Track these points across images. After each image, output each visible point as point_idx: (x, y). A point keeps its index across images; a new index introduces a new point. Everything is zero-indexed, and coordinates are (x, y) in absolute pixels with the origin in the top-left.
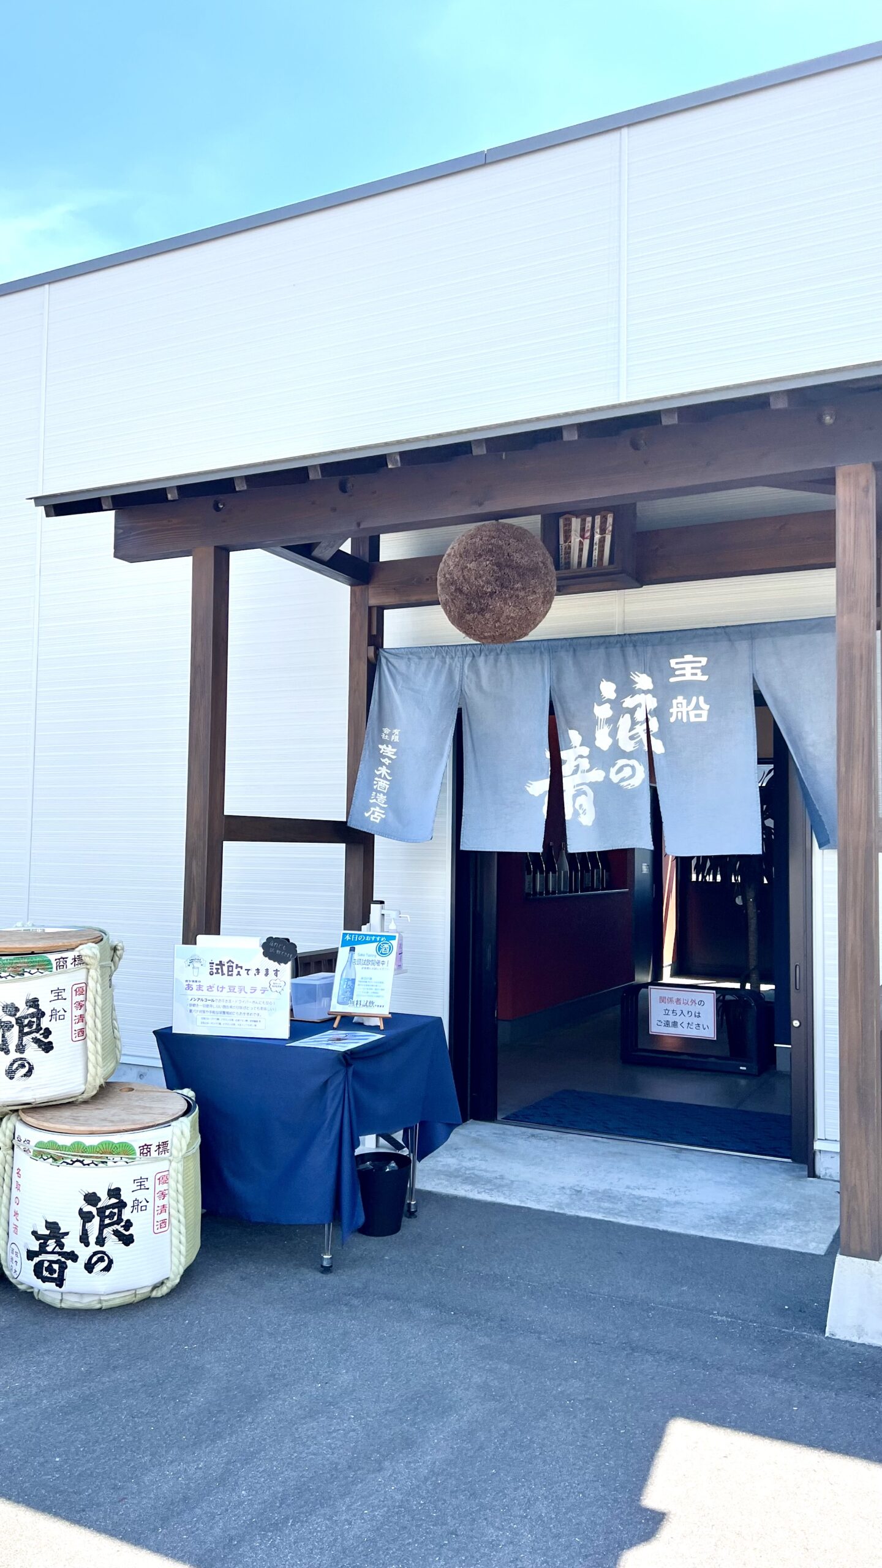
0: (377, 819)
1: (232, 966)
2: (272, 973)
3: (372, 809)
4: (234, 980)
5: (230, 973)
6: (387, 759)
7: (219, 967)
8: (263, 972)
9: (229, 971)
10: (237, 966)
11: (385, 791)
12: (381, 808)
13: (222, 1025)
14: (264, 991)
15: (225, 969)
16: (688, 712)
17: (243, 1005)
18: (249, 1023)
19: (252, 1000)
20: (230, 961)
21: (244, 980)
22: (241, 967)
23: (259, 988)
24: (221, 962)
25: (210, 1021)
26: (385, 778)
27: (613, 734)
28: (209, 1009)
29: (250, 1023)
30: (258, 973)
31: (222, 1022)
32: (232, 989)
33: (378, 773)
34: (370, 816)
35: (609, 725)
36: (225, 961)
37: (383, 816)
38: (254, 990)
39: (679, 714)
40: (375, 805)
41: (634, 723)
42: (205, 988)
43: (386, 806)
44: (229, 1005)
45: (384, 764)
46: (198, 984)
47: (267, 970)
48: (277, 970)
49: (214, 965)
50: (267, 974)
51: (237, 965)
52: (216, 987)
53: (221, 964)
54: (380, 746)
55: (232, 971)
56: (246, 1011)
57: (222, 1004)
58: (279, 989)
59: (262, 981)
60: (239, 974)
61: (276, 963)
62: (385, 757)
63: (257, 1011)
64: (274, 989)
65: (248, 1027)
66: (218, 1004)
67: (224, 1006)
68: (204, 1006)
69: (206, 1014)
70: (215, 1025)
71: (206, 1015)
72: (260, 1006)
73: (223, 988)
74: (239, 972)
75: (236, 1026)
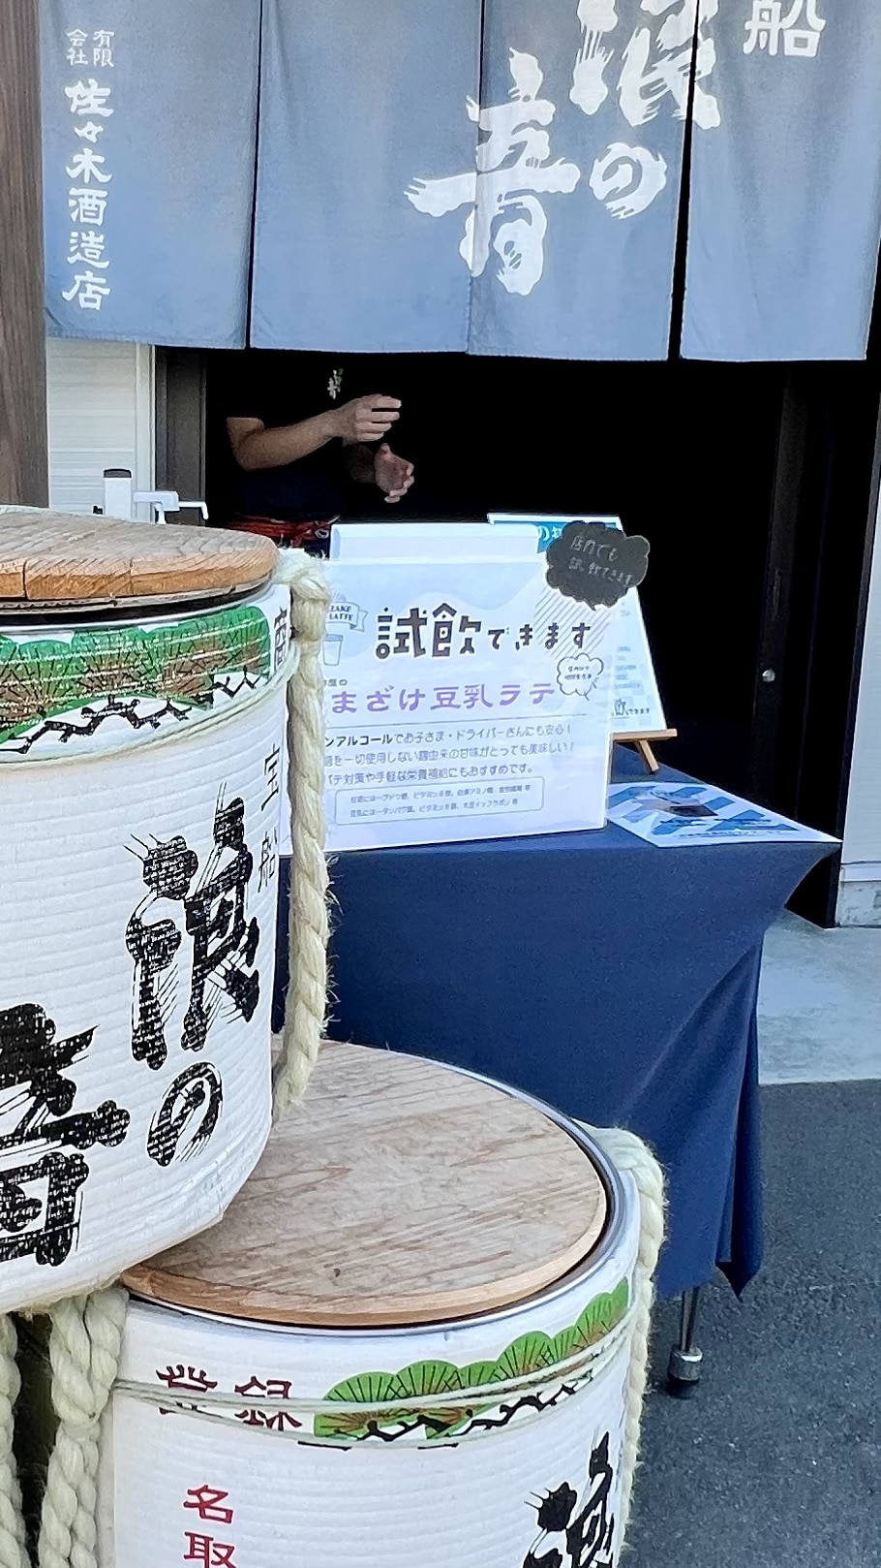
0: (95, 301)
1: (449, 624)
2: (566, 636)
3: (78, 278)
4: (456, 669)
5: (441, 646)
6: (90, 126)
7: (409, 629)
8: (540, 635)
9: (437, 640)
10: (465, 623)
11: (99, 222)
12: (97, 272)
13: (418, 814)
14: (541, 694)
15: (427, 633)
16: (781, 31)
17: (479, 743)
18: (497, 796)
19: (504, 726)
20: (445, 607)
21: (483, 666)
22: (477, 626)
23: (526, 688)
24: (415, 611)
25: (378, 805)
26: (94, 183)
27: (612, 74)
28: (378, 767)
29: (500, 796)
30: (527, 638)
31: (416, 804)
32: (445, 697)
33: (74, 173)
34: (77, 295)
35: (608, 51)
36: (427, 606)
37: (106, 291)
38: (512, 693)
39: (763, 35)
40: (82, 267)
41: (656, 54)
42: (361, 703)
43: (106, 264)
44: (438, 746)
45: (85, 142)
46: (339, 689)
47: (554, 628)
48: (582, 628)
49: (393, 624)
50: (551, 643)
51: (465, 618)
52: (395, 694)
53: (415, 619)
54: (68, 91)
55: (448, 639)
56: (488, 760)
57: (414, 749)
58: (582, 685)
59: (535, 664)
60: (468, 646)
61: (584, 604)
62: (81, 121)
63: (519, 758)
64: (570, 685)
65: (493, 809)
66: (404, 748)
67: (423, 755)
68: (358, 759)
69: (366, 783)
70: (397, 816)
71: (368, 787)
72: (527, 741)
73: (418, 695)
74: (468, 641)
75: (461, 811)
